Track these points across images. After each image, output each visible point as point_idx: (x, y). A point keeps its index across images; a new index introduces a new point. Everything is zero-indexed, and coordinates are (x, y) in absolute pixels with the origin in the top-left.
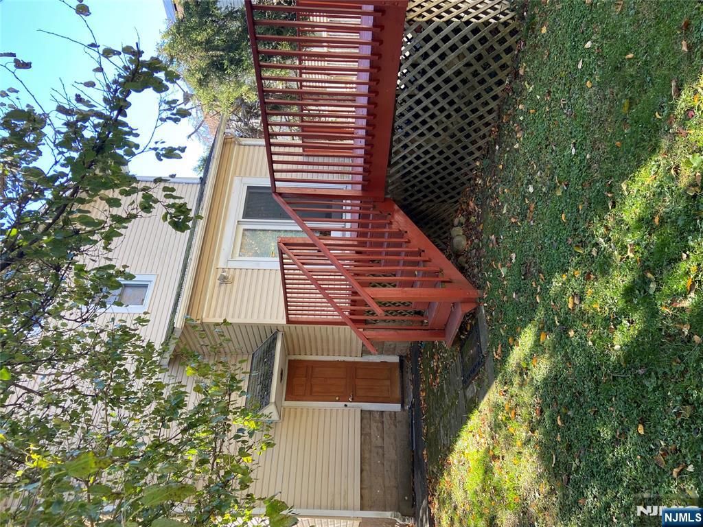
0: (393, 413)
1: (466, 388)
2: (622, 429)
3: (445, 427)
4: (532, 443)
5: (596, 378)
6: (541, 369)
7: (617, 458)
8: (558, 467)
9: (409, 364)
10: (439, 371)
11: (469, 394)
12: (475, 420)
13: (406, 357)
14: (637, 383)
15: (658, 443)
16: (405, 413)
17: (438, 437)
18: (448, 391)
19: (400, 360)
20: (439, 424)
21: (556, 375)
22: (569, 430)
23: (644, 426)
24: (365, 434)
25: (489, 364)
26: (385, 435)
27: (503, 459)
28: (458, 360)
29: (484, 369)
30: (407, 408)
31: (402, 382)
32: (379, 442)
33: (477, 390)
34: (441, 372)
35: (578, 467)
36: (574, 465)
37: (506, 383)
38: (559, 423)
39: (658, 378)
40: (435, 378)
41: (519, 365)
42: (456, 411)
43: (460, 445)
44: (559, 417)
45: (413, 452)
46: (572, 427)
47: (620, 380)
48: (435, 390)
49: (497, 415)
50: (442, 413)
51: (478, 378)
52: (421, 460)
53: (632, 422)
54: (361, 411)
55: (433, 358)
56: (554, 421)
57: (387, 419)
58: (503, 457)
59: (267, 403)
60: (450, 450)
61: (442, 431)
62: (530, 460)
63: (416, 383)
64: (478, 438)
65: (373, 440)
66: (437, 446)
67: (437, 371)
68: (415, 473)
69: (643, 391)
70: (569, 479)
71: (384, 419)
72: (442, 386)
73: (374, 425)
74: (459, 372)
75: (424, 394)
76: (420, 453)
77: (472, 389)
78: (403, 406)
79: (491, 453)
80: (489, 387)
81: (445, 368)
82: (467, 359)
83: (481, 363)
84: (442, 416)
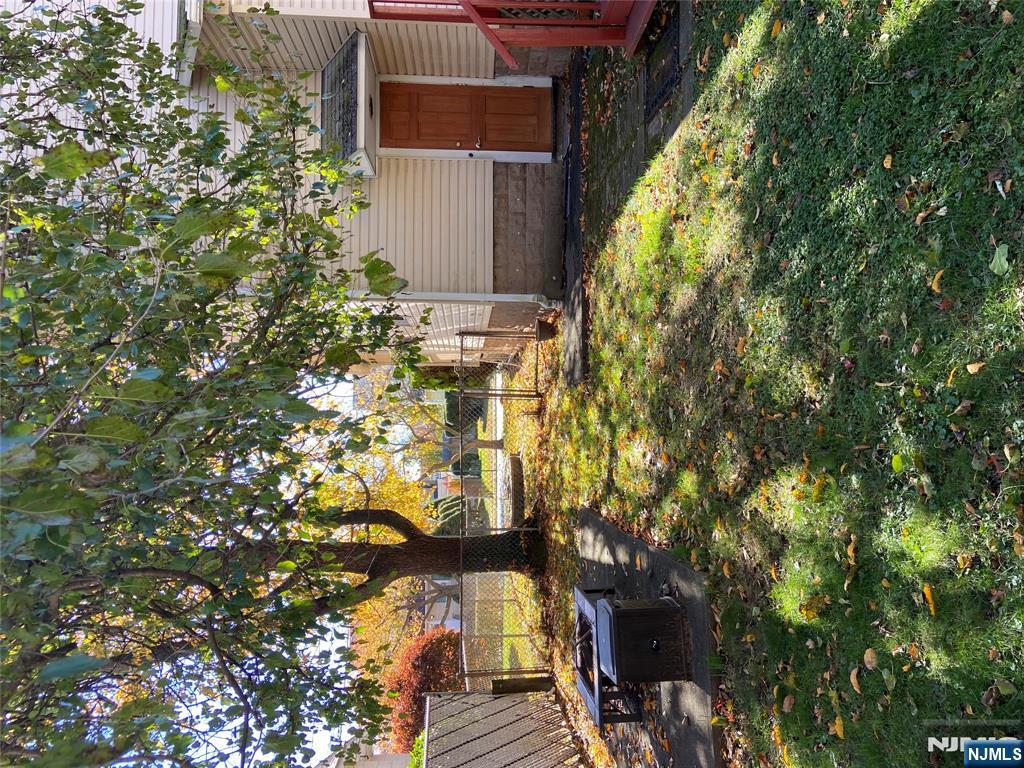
0: (540, 166)
1: (649, 122)
2: (862, 163)
3: (612, 182)
4: (732, 195)
5: (842, 90)
6: (765, 81)
7: (844, 205)
8: (761, 223)
9: (566, 90)
10: (612, 98)
11: (652, 131)
12: (657, 168)
13: (563, 78)
14: (899, 93)
15: (906, 180)
16: (556, 165)
17: (602, 196)
18: (622, 129)
19: (553, 84)
20: (605, 178)
21: (784, 90)
22: (786, 171)
23: (893, 157)
24: (499, 197)
25: (688, 80)
26: (528, 198)
27: (688, 219)
28: (642, 78)
29: (679, 90)
30: (561, 158)
31: (555, 119)
32: (519, 207)
33: (665, 123)
34: (613, 100)
35: (789, 221)
36: (783, 219)
37: (708, 109)
38: (775, 162)
39: (931, 83)
40: (605, 109)
41: (732, 79)
42: (631, 157)
43: (632, 204)
44: (776, 154)
45: (565, 218)
46: (791, 167)
47: (876, 90)
48: (603, 129)
49: (690, 158)
50: (610, 163)
51: (669, 105)
52: (575, 230)
53: (879, 152)
54: (494, 162)
55: (603, 77)
56: (768, 160)
57: (531, 175)
58: (688, 217)
59: (354, 150)
60: (617, 213)
61: (608, 188)
62: (724, 218)
63: (576, 119)
64: (657, 193)
65: (511, 204)
66: (599, 209)
67: (609, 98)
68: (568, 247)
69: (905, 106)
70: (772, 238)
71: (527, 174)
72: (614, 121)
73: (512, 184)
74: (642, 97)
75: (587, 136)
76: (575, 220)
77: (657, 123)
78: (554, 156)
79: (673, 212)
80: (683, 117)
81: (621, 92)
82: (655, 74)
83: (675, 81)
84: (611, 166)
